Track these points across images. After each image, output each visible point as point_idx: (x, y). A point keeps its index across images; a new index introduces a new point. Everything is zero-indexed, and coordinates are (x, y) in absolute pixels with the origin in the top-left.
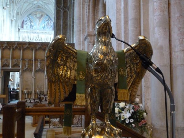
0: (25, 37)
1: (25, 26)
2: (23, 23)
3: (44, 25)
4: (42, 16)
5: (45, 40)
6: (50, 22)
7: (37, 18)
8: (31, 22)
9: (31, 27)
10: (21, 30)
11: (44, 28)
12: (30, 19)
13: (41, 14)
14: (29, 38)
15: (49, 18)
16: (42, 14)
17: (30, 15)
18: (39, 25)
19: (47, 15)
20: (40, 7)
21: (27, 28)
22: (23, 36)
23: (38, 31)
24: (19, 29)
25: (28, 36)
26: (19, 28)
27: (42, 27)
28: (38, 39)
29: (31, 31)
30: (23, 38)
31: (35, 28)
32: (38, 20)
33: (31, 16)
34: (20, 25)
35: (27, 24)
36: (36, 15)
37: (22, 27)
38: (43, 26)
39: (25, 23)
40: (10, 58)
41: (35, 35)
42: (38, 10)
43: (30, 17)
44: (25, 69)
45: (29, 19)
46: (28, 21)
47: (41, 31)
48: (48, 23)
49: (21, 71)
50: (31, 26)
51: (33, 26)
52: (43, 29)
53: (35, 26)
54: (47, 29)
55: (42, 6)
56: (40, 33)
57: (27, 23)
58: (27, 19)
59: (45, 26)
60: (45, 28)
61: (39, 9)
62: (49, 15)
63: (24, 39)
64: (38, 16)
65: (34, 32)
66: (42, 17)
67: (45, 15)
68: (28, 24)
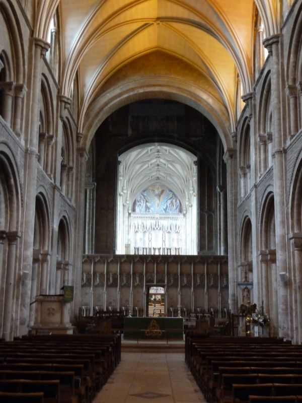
0: (138, 225)
1: (137, 209)
2: (134, 204)
3: (165, 205)
4: (162, 192)
5: (168, 229)
6: (174, 201)
7: (156, 195)
8: (147, 202)
9: (146, 210)
10: (132, 215)
11: (165, 210)
12: (145, 198)
13: (160, 190)
14: (144, 226)
15: (174, 194)
16: (163, 189)
17: (144, 191)
18: (158, 205)
19: (170, 191)
20: (159, 179)
21: (140, 211)
22: (135, 224)
23: (158, 216)
24: (129, 214)
25: (143, 223)
26: (130, 212)
27: (162, 209)
28: (157, 228)
29: (147, 216)
30: (135, 227)
31: (152, 211)
32: (156, 199)
33: (146, 192)
34: (130, 208)
35: (140, 205)
36: (154, 191)
37: (134, 210)
38: (165, 207)
39: (138, 204)
40: (154, 272)
41: (153, 222)
42: (157, 183)
43: (145, 195)
44: (170, 284)
45: (143, 197)
46: (142, 201)
47: (161, 216)
48: (172, 202)
49: (166, 287)
50: (147, 208)
51: (149, 209)
52: (164, 212)
53: (152, 208)
54: (171, 212)
55: (163, 178)
56: (161, 218)
57: (140, 203)
58: (141, 197)
59: (167, 206)
60: (167, 211)
61: (158, 181)
62: (173, 190)
63: (137, 228)
64: (157, 192)
65: (151, 217)
66: (163, 194)
67: (168, 191)
68: (142, 204)
